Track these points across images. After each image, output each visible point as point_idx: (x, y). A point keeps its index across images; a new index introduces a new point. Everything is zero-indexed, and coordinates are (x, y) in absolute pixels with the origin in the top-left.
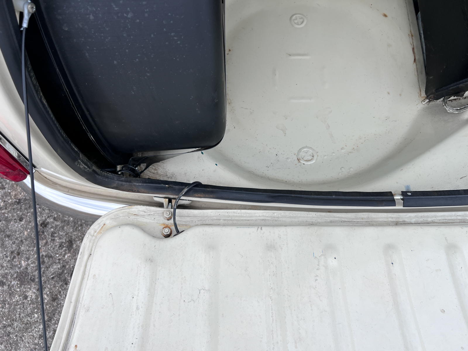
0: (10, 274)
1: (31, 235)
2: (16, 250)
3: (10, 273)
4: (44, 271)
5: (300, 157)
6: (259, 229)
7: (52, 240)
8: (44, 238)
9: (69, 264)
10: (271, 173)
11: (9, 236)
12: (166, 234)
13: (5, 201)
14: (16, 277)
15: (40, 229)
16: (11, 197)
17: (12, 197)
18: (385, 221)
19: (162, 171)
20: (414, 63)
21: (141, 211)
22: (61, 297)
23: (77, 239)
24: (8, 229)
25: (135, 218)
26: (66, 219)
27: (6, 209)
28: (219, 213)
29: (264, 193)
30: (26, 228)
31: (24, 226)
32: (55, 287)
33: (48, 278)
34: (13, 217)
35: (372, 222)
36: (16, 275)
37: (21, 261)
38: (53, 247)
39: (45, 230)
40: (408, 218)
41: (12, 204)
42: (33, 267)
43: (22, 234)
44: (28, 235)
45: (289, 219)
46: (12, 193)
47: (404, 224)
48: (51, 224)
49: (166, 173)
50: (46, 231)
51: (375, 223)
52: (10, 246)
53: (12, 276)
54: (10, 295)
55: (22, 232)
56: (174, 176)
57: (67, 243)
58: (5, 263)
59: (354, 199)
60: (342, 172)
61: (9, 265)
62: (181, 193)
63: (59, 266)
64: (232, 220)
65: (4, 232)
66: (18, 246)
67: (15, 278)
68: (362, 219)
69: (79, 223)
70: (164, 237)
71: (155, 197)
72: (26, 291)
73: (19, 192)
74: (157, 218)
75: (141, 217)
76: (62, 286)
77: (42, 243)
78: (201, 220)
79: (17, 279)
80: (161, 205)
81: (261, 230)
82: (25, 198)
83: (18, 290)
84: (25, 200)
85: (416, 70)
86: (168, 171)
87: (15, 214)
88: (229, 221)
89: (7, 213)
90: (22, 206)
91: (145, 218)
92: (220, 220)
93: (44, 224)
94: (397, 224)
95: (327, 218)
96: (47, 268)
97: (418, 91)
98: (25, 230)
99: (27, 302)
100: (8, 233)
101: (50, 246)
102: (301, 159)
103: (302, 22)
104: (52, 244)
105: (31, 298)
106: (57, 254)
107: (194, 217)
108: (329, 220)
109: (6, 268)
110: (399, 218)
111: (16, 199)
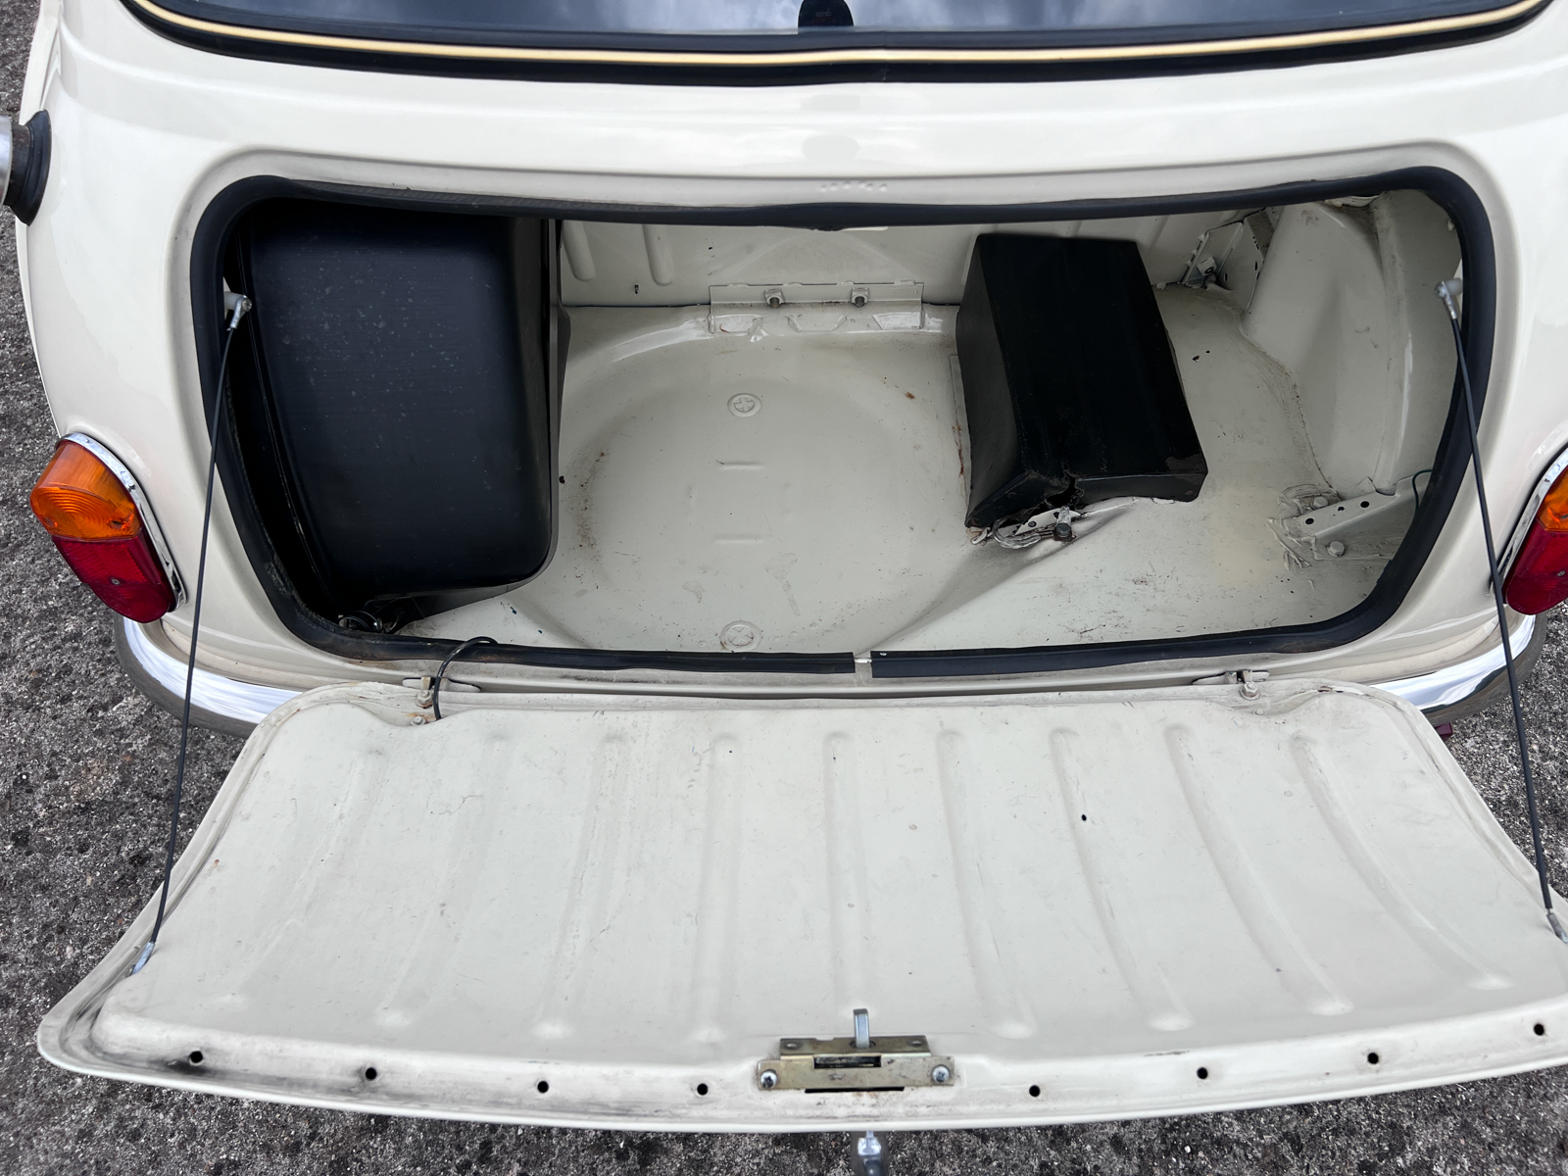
0: (31, 980)
1: (102, 884)
2: (56, 920)
3: (30, 977)
5: (725, 639)
6: (598, 714)
8: (132, 892)
11: (44, 888)
13: (50, 807)
15: (128, 871)
17: (72, 797)
20: (962, 476)
21: (372, 688)
24: (48, 870)
27: (50, 824)
28: (527, 699)
30: (92, 868)
31: (89, 863)
34: (64, 843)
37: (64, 948)
39: (137, 874)
41: (69, 812)
43: (79, 883)
44: (95, 884)
46: (72, 789)
48: (157, 858)
50: (140, 876)
52: (44, 910)
53: (35, 982)
54: (21, 1030)
55: (81, 877)
58: (23, 953)
61: (32, 958)
65: (34, 877)
66: (65, 912)
71: (406, 678)
73: (90, 785)
74: (404, 704)
75: (372, 702)
77: (126, 905)
81: (601, 715)
84: (103, 803)
85: (964, 486)
87: (71, 837)
89: (50, 833)
90: (92, 818)
91: (380, 703)
98: (88, 874)
100: (45, 881)
102: (728, 642)
103: (752, 408)
107: (476, 704)
109: (24, 964)
111: (78, 801)
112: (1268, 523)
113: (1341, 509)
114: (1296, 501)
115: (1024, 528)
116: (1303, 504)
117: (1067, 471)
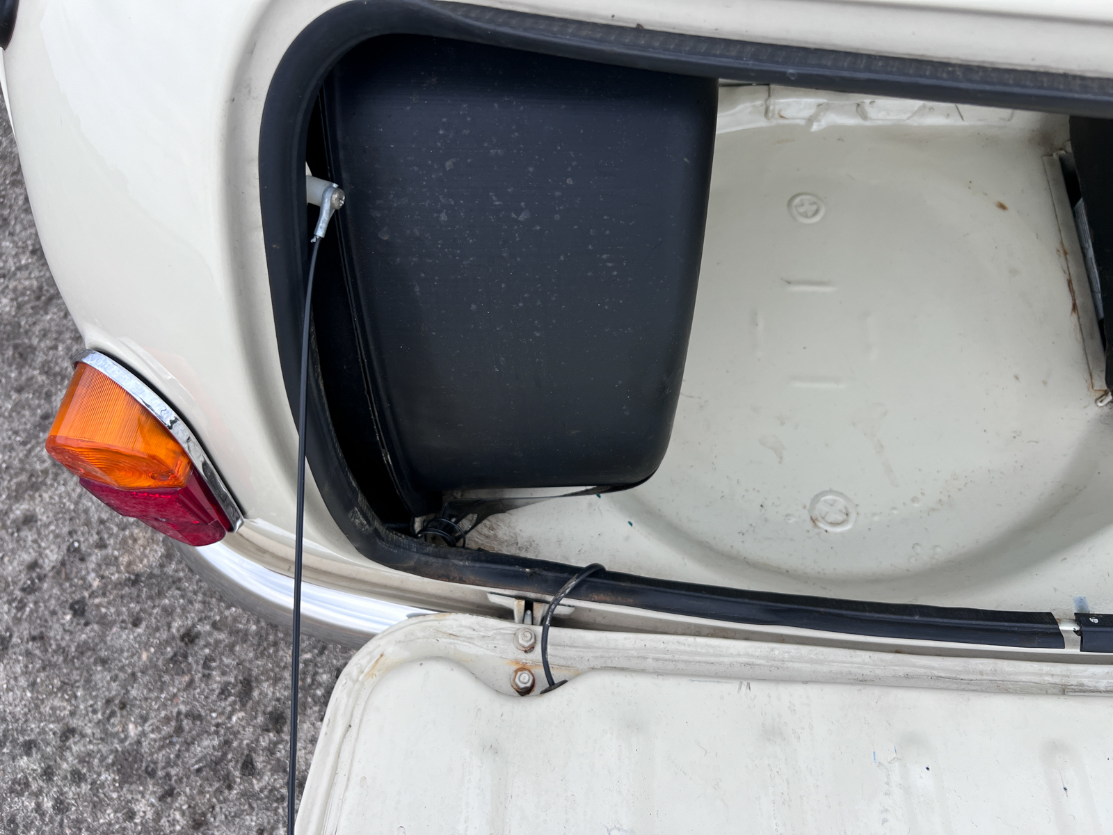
0: (99, 756)
1: (157, 661)
2: (119, 694)
3: (98, 752)
4: (179, 751)
5: (816, 514)
6: (744, 688)
7: (204, 676)
8: (185, 670)
9: (240, 736)
10: (752, 549)
11: (104, 662)
12: (522, 686)
13: (102, 577)
14: (113, 764)
15: (180, 648)
16: (118, 567)
17: (122, 568)
18: (1035, 683)
19: (507, 533)
20: (1074, 314)
21: (465, 627)
22: (215, 819)
23: (262, 678)
24: (105, 643)
25: (450, 643)
26: (240, 626)
27: (104, 595)
28: (643, 643)
29: (754, 602)
30: (146, 644)
31: (143, 638)
32: (202, 792)
33: (189, 769)
34: (118, 615)
35: (1005, 683)
36: (111, 757)
37: (127, 725)
38: (205, 694)
39: (189, 652)
40: (1088, 677)
41: (120, 584)
42: (155, 741)
43: (136, 658)
44: (150, 660)
45: (809, 665)
46: (121, 559)
47: (1082, 691)
48: (206, 637)
49: (514, 536)
50: (191, 654)
51: (1011, 686)
52: (106, 685)
53: (103, 759)
54: (94, 806)
55: (137, 652)
56: (534, 545)
57: (240, 685)
58: (89, 727)
59: (964, 626)
60: (918, 554)
61: (98, 732)
62: (561, 591)
63: (216, 742)
64: (675, 661)
65: (94, 650)
66: (124, 687)
67: (109, 764)
68: (981, 673)
69: (271, 638)
70: (517, 694)
71: (492, 593)
72: (132, 798)
73: (137, 556)
74: (502, 646)
75: (464, 641)
76: (219, 791)
77: (180, 683)
78: (602, 657)
79: (115, 768)
80: (506, 614)
81: (748, 691)
82: (151, 573)
83: (115, 795)
84: (151, 576)
85: (1078, 328)
86: (519, 532)
87: (124, 609)
88: (666, 663)
89: (105, 604)
90: (142, 590)
91: (473, 644)
92: (647, 658)
93: (190, 636)
94: (1064, 690)
95: (896, 668)
96: (188, 744)
97: (1087, 376)
98: (143, 649)
99: (133, 829)
100: (104, 654)
101: (198, 690)
102: (820, 518)
103: (816, 212)
104: (203, 685)
105: (143, 817)
106: (214, 711)
107: (584, 648)
108: (901, 671)
109: (92, 739)
110: (1068, 677)
111: (129, 573)
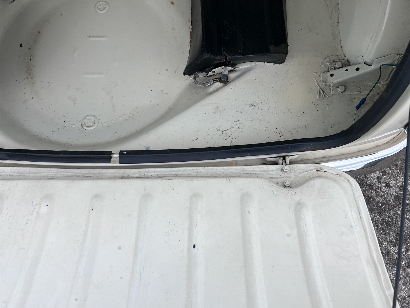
20: (190, 44)
60: (115, 136)
102: (84, 125)
103: (105, 9)
112: (314, 75)
113: (347, 70)
114: (328, 64)
115: (210, 74)
116: (331, 66)
117: (224, 52)
